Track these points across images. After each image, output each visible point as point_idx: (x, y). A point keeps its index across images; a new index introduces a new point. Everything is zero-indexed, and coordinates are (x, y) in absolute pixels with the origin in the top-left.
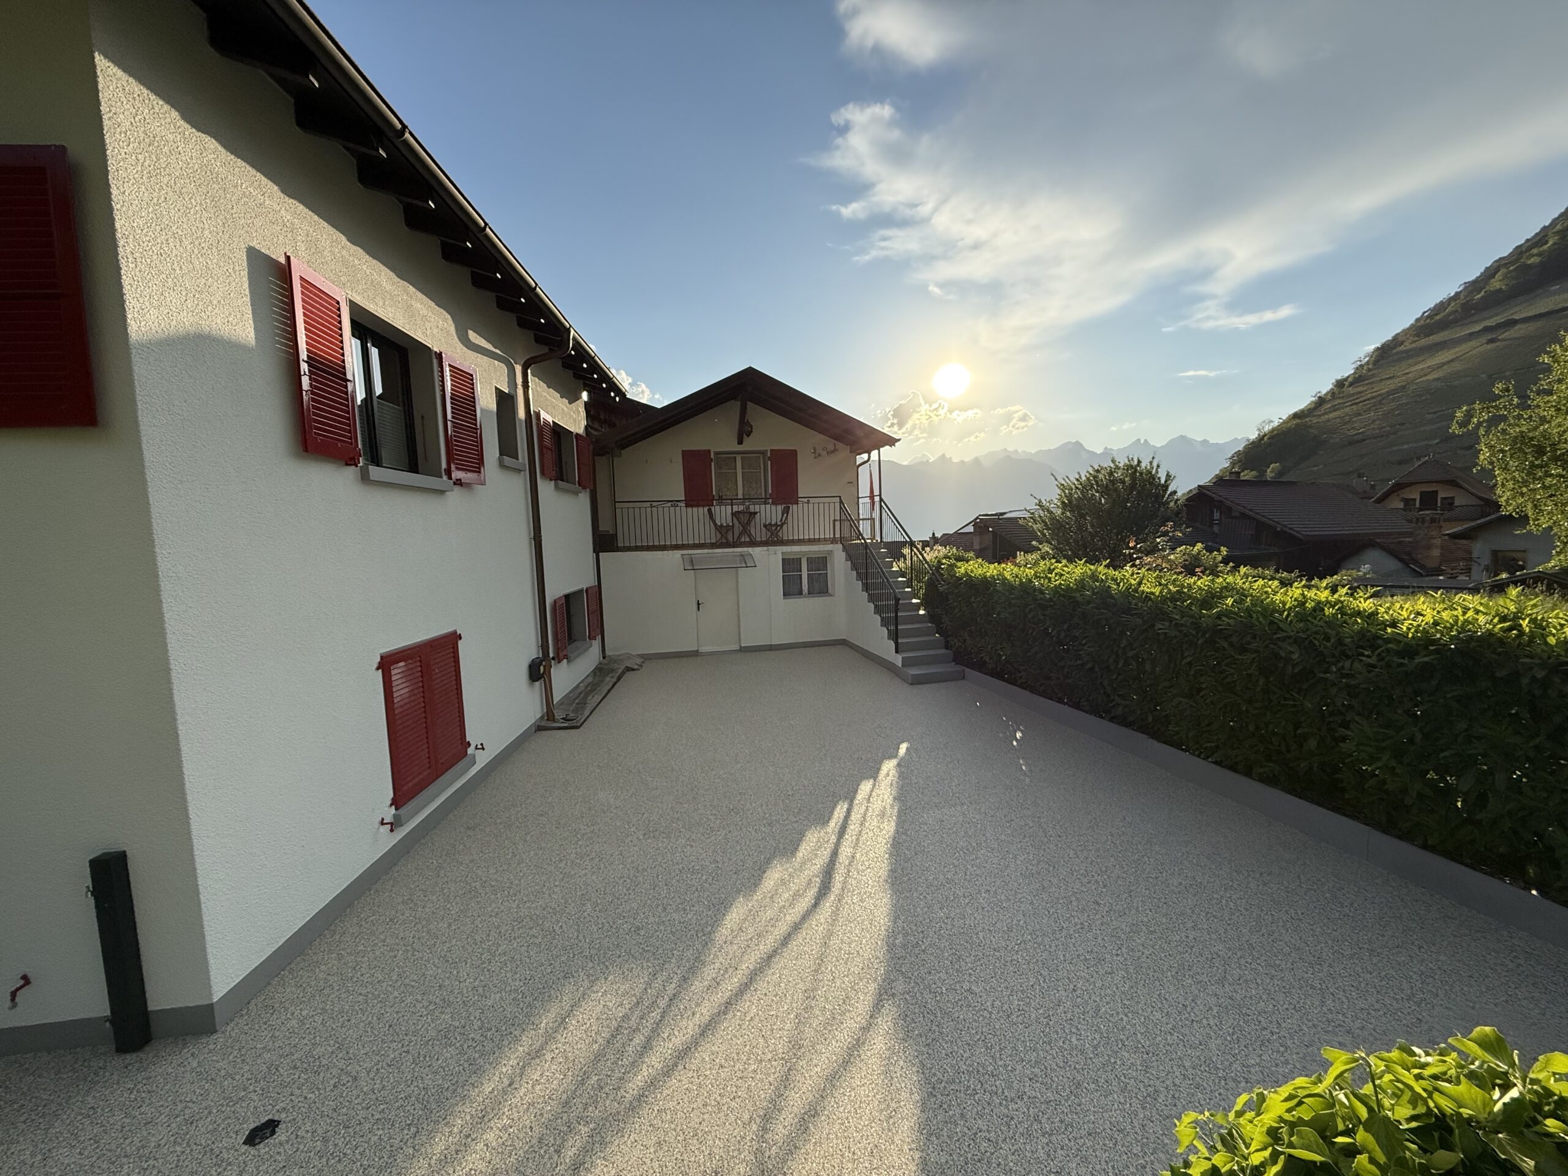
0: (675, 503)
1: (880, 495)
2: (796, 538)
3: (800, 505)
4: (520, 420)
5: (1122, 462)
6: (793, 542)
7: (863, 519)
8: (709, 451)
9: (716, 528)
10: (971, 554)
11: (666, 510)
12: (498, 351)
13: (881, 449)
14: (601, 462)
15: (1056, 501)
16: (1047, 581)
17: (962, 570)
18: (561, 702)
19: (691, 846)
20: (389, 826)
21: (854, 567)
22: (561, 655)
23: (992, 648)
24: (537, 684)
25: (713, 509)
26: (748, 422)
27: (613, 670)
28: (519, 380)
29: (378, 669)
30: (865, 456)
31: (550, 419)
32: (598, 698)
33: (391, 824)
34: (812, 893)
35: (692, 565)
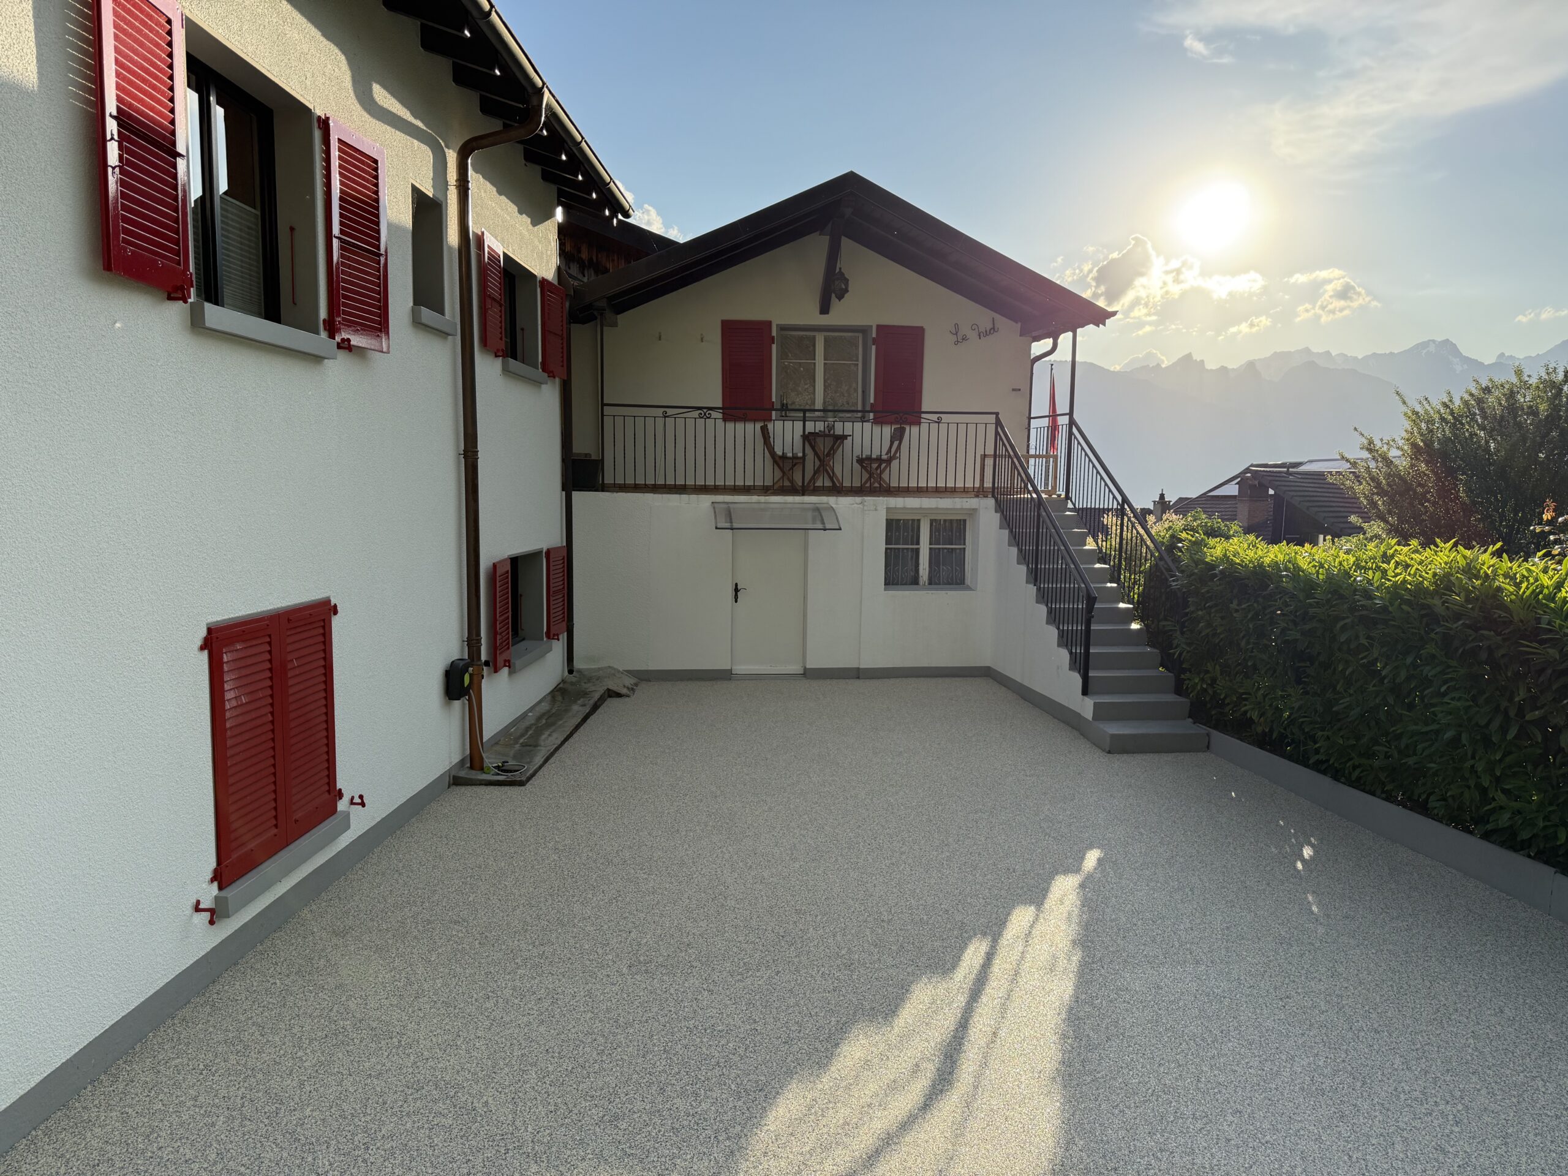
0: (704, 411)
1: (1071, 414)
2: (913, 484)
3: (924, 426)
4: (450, 248)
5: (1534, 375)
6: (906, 491)
7: (1035, 456)
8: (769, 323)
9: (775, 462)
10: (1235, 527)
11: (691, 422)
12: (418, 123)
13: (1079, 331)
14: (581, 334)
15: (1401, 443)
16: (1378, 574)
17: (1218, 552)
18: (496, 740)
19: (711, 992)
20: (208, 914)
21: (1015, 539)
22: (500, 660)
23: (1265, 696)
24: (457, 704)
25: (770, 426)
26: (841, 274)
27: (585, 694)
28: (452, 176)
29: (202, 648)
30: (1046, 344)
31: (500, 250)
32: (557, 738)
33: (212, 911)
34: (920, 1086)
35: (728, 521)
